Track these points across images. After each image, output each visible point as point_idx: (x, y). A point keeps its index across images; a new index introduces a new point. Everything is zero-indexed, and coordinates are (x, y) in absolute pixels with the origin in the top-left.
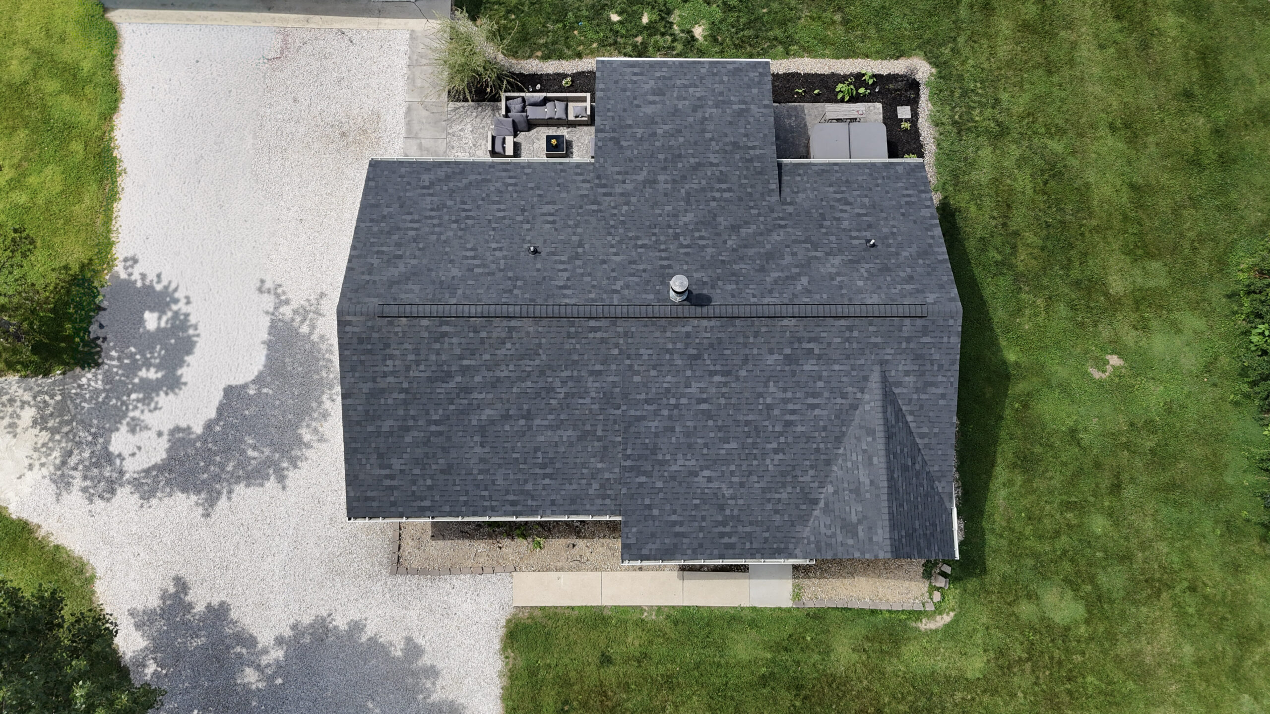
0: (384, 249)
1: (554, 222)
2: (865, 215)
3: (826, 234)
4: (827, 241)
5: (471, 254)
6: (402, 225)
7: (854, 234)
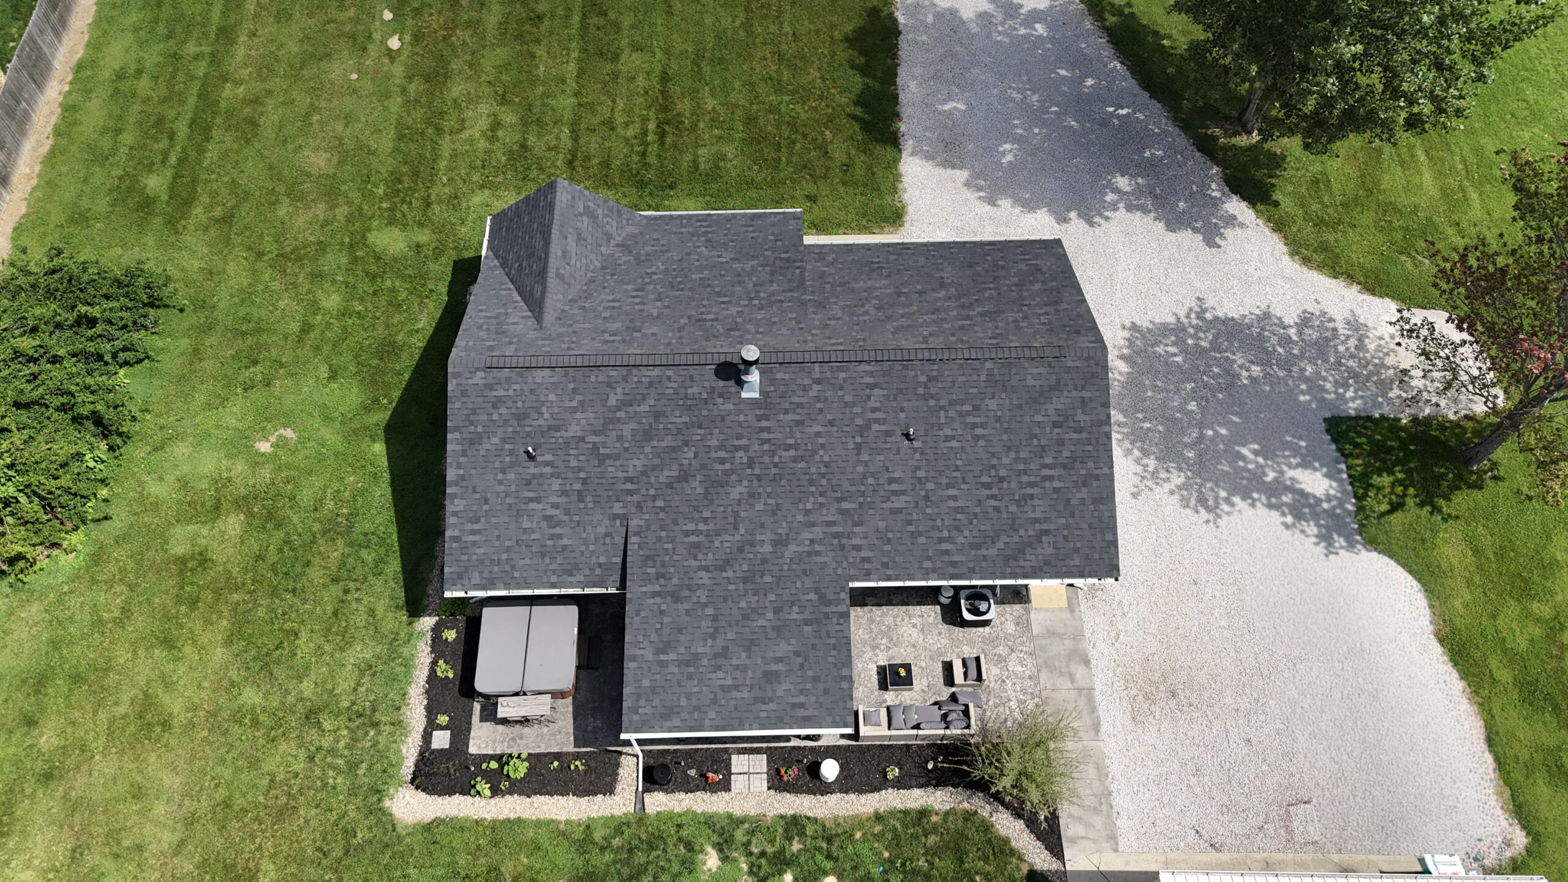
0: (1075, 436)
1: (891, 481)
2: (531, 500)
3: (580, 469)
4: (582, 458)
5: (979, 431)
6: (1062, 472)
7: (548, 470)
